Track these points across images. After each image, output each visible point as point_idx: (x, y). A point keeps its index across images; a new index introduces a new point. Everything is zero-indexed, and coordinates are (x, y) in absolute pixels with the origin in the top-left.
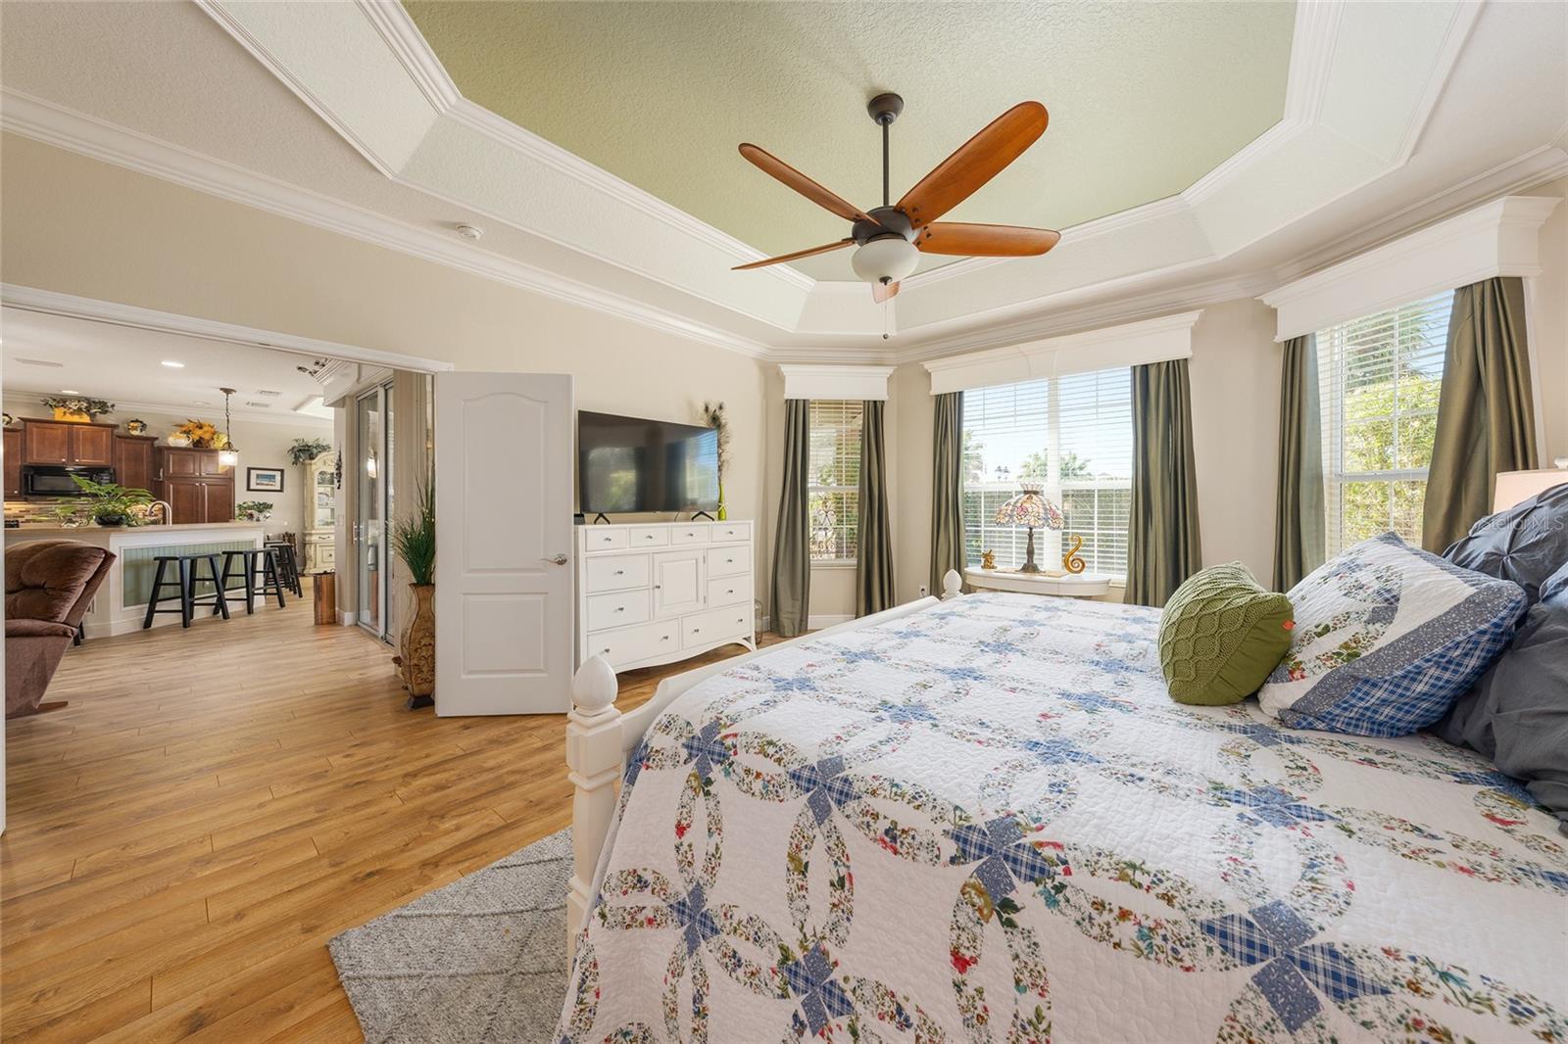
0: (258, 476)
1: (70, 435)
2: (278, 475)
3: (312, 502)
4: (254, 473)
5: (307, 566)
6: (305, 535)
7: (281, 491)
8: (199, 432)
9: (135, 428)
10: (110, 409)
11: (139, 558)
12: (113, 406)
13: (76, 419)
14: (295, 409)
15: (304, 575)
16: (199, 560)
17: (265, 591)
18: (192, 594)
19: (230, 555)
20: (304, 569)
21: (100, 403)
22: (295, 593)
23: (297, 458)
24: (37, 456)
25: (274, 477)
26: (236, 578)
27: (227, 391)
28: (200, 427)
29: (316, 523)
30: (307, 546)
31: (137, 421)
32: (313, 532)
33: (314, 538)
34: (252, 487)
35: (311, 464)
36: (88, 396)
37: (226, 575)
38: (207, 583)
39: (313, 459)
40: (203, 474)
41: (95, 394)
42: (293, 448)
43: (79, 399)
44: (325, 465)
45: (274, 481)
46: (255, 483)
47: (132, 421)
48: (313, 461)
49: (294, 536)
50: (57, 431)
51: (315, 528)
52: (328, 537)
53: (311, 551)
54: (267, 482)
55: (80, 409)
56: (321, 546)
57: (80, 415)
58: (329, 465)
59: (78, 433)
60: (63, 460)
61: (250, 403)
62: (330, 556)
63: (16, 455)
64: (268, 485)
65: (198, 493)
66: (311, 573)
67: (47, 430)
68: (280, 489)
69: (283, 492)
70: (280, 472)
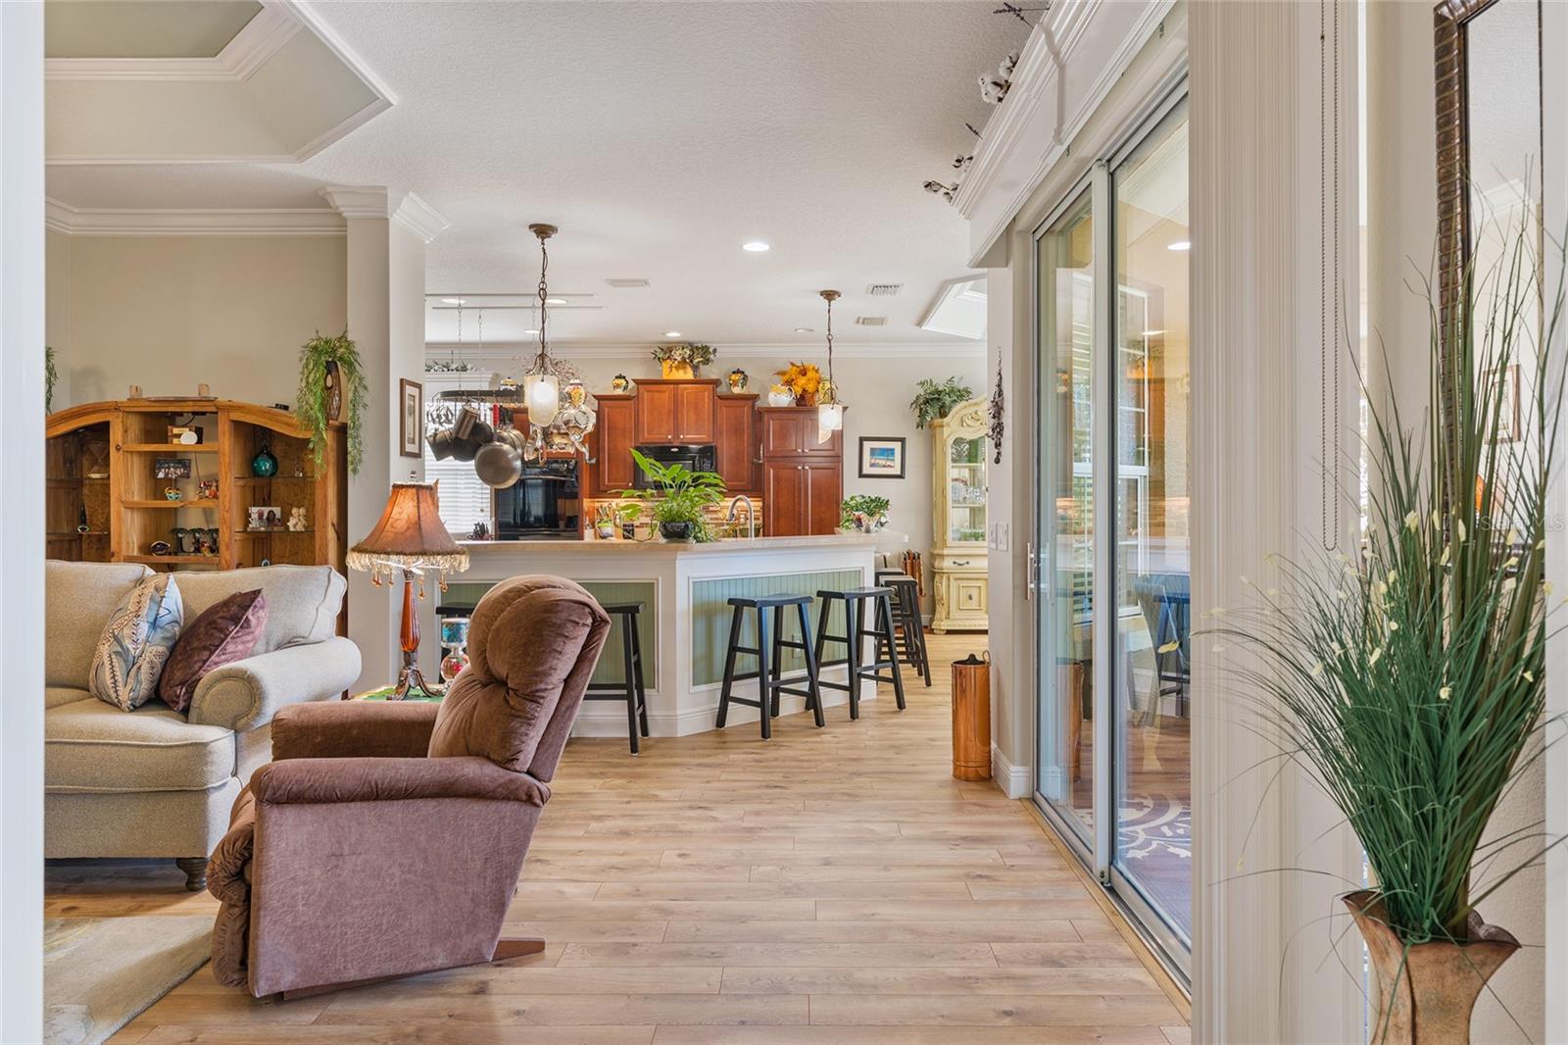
0: (873, 451)
1: (676, 403)
2: (897, 446)
3: (944, 497)
4: (867, 445)
5: (937, 615)
6: (933, 558)
7: (901, 477)
8: (802, 381)
9: (735, 383)
10: (712, 356)
11: (712, 599)
12: (715, 351)
13: (680, 375)
14: (920, 323)
15: (932, 631)
16: (785, 607)
17: (877, 672)
18: (776, 672)
19: (827, 596)
20: (932, 620)
21: (703, 348)
22: (920, 674)
23: (922, 415)
24: (649, 434)
25: (892, 451)
26: (836, 643)
27: (829, 295)
28: (804, 372)
29: (950, 535)
30: (937, 577)
31: (738, 372)
32: (945, 552)
33: (947, 564)
34: (865, 472)
35: (942, 426)
36: (690, 338)
37: (822, 637)
38: (798, 650)
39: (946, 415)
40: (806, 450)
41: (698, 337)
42: (918, 398)
43: (683, 345)
44: (963, 426)
45: (893, 460)
46: (868, 465)
47: (734, 373)
48: (945, 420)
49: (919, 558)
50: (665, 396)
51: (948, 545)
52: (968, 563)
53: (942, 587)
54: (883, 462)
55: (684, 359)
56: (956, 579)
57: (684, 368)
58: (968, 425)
59: (682, 396)
60: (670, 437)
61: (859, 318)
62: (970, 598)
63: (631, 432)
64: (884, 466)
65: (799, 483)
66: (943, 628)
67: (656, 395)
68: (900, 473)
69: (905, 478)
70: (900, 443)
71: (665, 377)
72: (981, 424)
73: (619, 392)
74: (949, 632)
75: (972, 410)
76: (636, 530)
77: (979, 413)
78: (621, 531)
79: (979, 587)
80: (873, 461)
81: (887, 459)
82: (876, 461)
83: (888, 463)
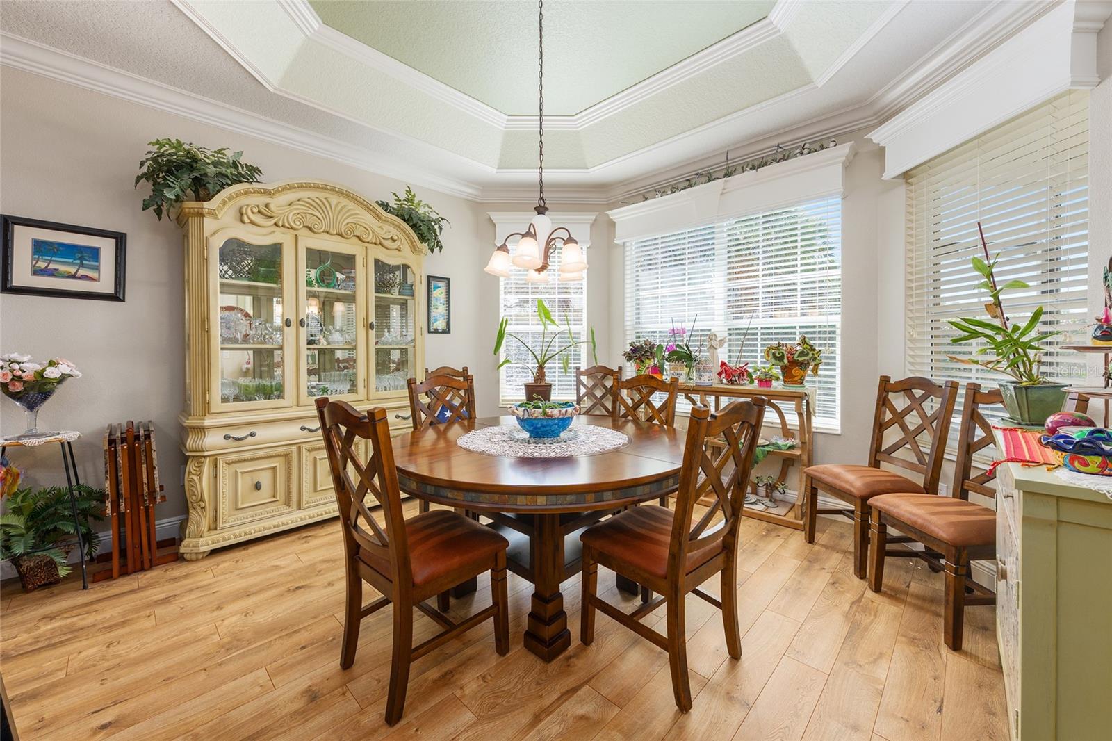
2: (107, 248)
3: (205, 331)
4: (24, 238)
5: (191, 529)
6: (184, 431)
7: (117, 296)
25: (94, 253)
29: (217, 392)
30: (191, 466)
32: (208, 422)
33: (212, 440)
34: (17, 280)
35: (200, 215)
39: (209, 197)
42: (147, 163)
44: (243, 222)
45: (97, 269)
46: (29, 270)
48: (206, 205)
49: (148, 437)
51: (213, 411)
52: (252, 435)
53: (201, 481)
54: (72, 270)
56: (229, 464)
58: (252, 223)
62: (258, 486)
64: (74, 276)
66: (202, 549)
68: (112, 291)
69: (124, 301)
70: (113, 241)
72: (276, 224)
74: (214, 552)
75: (261, 200)
77: (272, 207)
79: (274, 469)
80: (42, 265)
81: (81, 265)
82: (52, 266)
83: (82, 272)
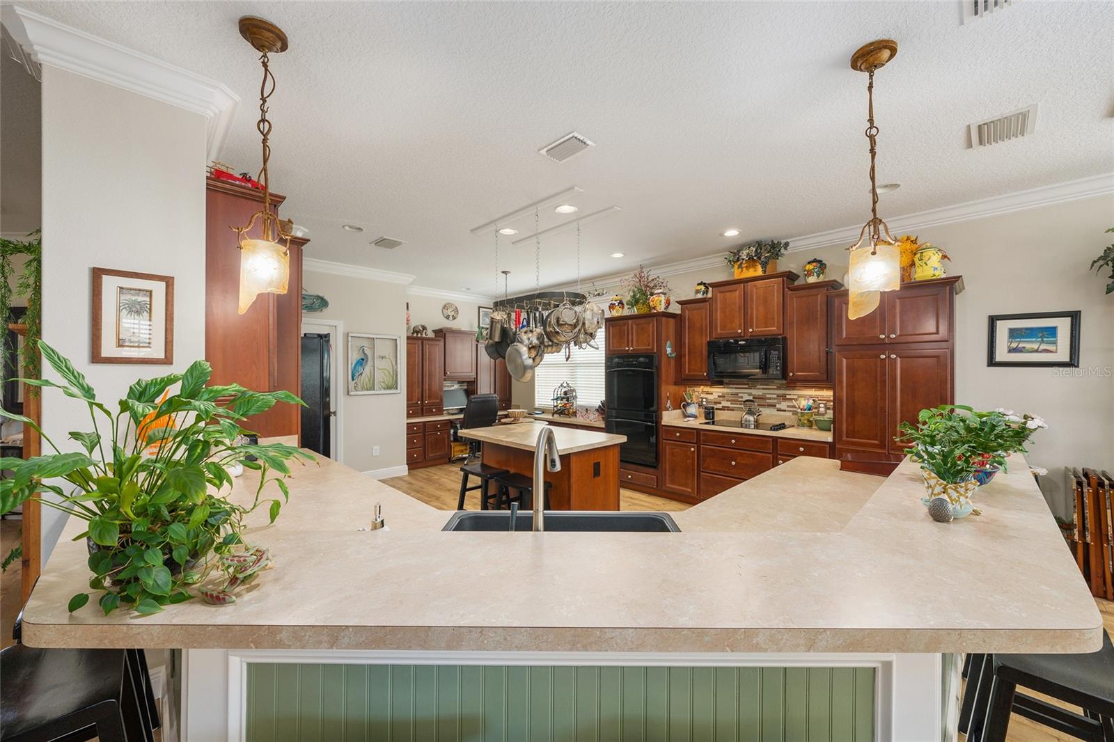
0: (1013, 333)
1: (746, 299)
2: (1063, 326)
4: (1003, 328)
7: (1073, 363)
9: (809, 273)
10: (784, 251)
12: (787, 245)
21: (770, 243)
25: (1052, 331)
31: (815, 261)
34: (998, 359)
40: (894, 337)
41: (766, 232)
42: (1109, 250)
45: (1055, 343)
46: (1006, 350)
47: (809, 263)
50: (736, 295)
54: (1035, 346)
55: (751, 258)
57: (754, 266)
59: (752, 292)
60: (739, 331)
61: (969, 127)
63: (706, 330)
64: (1037, 351)
65: (884, 374)
67: (728, 294)
68: (1068, 360)
69: (1078, 367)
70: (1069, 319)
71: (736, 277)
73: (700, 296)
76: (716, 411)
78: (702, 410)
80: (1014, 345)
81: (1043, 342)
82: (1021, 345)
83: (1043, 347)
